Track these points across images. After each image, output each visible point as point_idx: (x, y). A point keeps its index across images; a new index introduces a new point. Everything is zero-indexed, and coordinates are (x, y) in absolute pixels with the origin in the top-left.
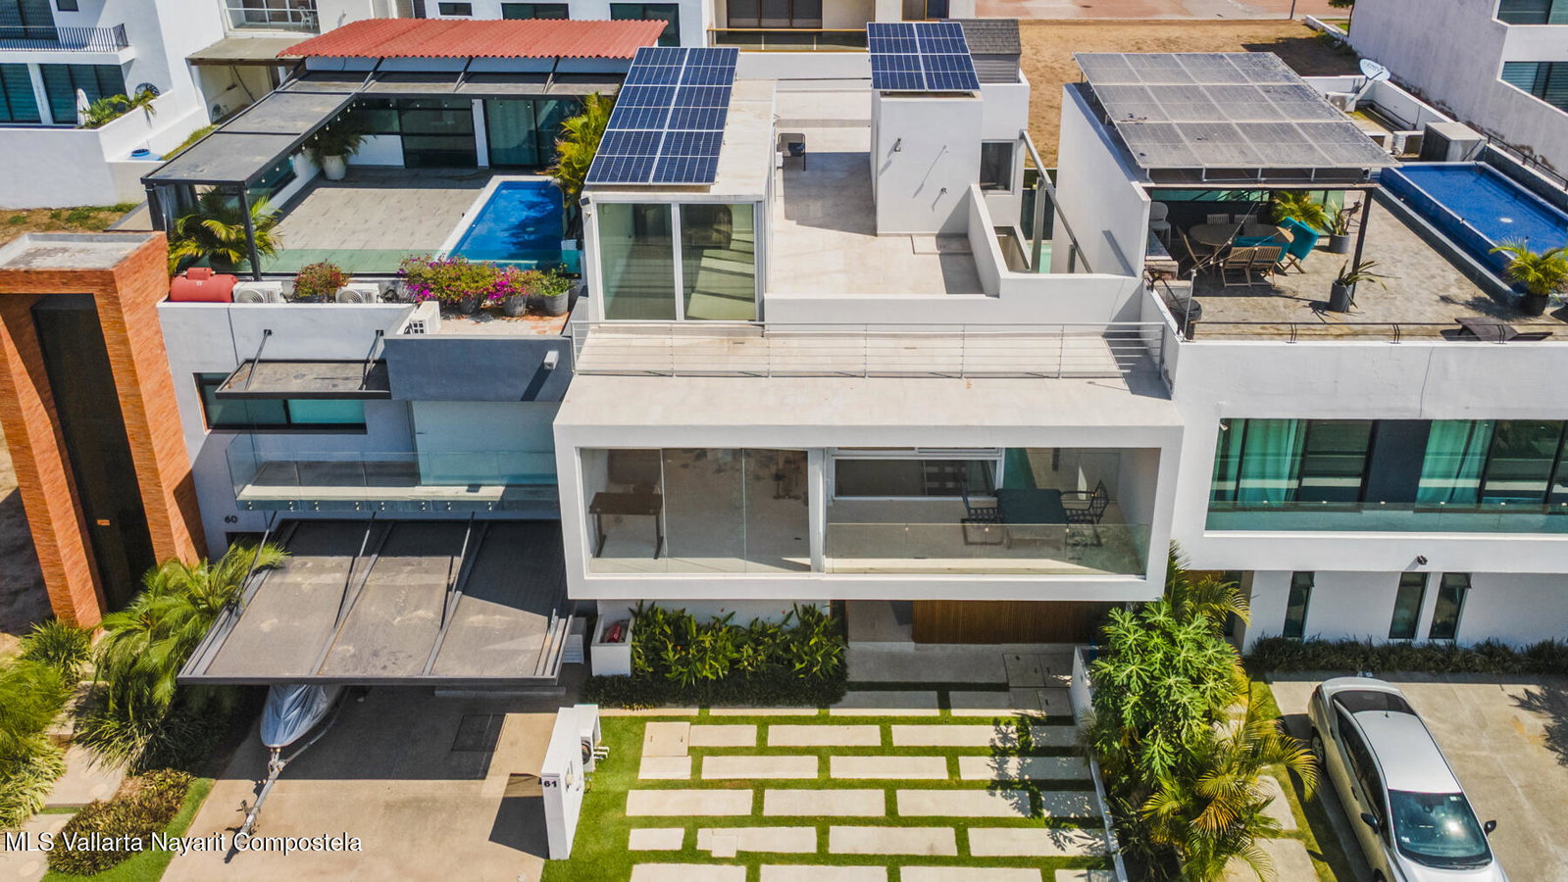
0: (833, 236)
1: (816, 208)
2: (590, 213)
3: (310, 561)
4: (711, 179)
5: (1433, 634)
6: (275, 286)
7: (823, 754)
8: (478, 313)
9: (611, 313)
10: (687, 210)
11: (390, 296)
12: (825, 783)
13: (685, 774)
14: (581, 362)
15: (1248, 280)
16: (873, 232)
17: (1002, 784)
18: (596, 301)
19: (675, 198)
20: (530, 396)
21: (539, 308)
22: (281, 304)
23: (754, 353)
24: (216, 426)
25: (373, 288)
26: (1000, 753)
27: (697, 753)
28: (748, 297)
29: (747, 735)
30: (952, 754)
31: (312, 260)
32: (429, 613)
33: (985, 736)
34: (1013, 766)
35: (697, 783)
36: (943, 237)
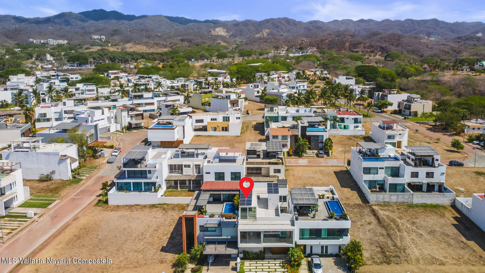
0: (263, 209)
1: (261, 206)
2: (240, 209)
3: (211, 245)
4: (251, 205)
5: (325, 253)
6: (208, 216)
7: (263, 264)
8: (228, 219)
9: (241, 219)
10: (249, 208)
11: (219, 217)
12: (263, 266)
13: (249, 265)
14: (239, 223)
15: (306, 215)
16: (268, 209)
17: (280, 266)
18: (239, 218)
19: (248, 207)
20: (234, 227)
21: (234, 218)
22: (208, 218)
23: (255, 222)
24: (200, 231)
25: (217, 216)
26: (280, 264)
27: (250, 264)
28: (254, 217)
29: (255, 263)
30: (275, 264)
31: (211, 213)
32: (224, 249)
33: (279, 262)
34: (281, 265)
35: (250, 266)
36: (276, 210)
